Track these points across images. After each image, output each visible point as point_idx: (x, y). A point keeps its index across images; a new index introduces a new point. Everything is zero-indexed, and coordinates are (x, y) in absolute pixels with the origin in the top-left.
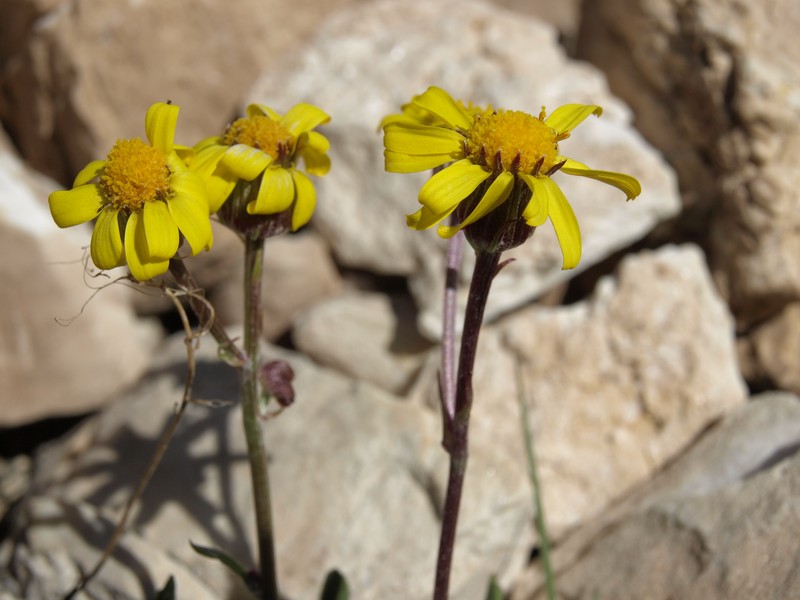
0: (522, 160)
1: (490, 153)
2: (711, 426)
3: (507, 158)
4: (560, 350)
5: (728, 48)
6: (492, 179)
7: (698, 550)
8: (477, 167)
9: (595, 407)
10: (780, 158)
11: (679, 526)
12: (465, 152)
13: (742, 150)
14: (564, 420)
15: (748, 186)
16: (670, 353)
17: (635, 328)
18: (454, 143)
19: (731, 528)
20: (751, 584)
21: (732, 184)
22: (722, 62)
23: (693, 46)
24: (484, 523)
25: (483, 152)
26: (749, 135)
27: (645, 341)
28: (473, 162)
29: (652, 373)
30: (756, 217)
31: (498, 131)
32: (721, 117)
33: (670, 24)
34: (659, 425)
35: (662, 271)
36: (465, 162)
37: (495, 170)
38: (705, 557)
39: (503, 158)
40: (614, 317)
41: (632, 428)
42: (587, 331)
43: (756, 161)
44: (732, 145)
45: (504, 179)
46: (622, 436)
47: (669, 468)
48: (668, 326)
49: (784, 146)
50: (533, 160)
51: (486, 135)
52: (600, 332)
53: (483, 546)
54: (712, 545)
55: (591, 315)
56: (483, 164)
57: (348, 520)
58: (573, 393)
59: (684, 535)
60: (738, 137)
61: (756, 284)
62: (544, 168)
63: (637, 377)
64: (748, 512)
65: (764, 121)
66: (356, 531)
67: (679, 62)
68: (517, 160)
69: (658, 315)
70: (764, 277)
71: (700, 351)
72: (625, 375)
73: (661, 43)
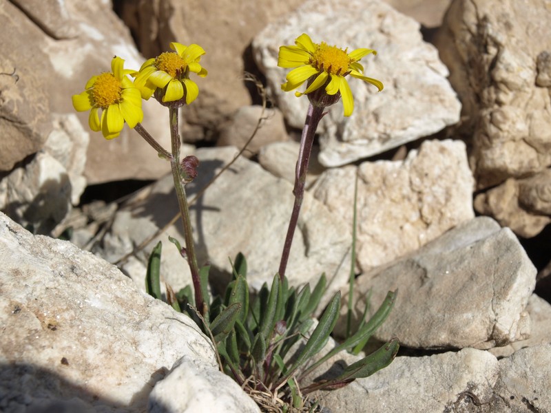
0: (332, 67)
1: (320, 63)
2: (452, 228)
3: (326, 66)
4: (384, 180)
5: (497, 45)
6: (319, 74)
7: (423, 277)
8: (314, 69)
9: (397, 211)
10: (511, 103)
11: (419, 266)
12: (311, 62)
13: (494, 96)
14: (380, 214)
15: (491, 114)
16: (439, 191)
17: (423, 175)
18: (307, 57)
19: (440, 268)
20: (441, 293)
21: (486, 113)
22: (493, 51)
23: (482, 41)
24: (325, 249)
25: (317, 63)
26: (498, 89)
27: (427, 182)
28: (313, 66)
29: (428, 199)
30: (492, 130)
31: (325, 55)
32: (487, 78)
33: (474, 29)
34: (428, 225)
35: (442, 150)
36: (309, 66)
37: (321, 71)
38: (425, 280)
39: (324, 66)
40: (414, 168)
41: (413, 224)
42: (399, 173)
43: (499, 103)
44: (489, 93)
45: (324, 75)
46: (407, 227)
47: (427, 246)
48: (440, 177)
49: (516, 97)
50: (337, 69)
51: (319, 56)
52: (406, 174)
53: (323, 261)
54: (429, 275)
55: (403, 164)
56: (317, 68)
57: (264, 240)
58: (387, 202)
59: (420, 270)
60: (492, 89)
61: (488, 164)
62: (342, 72)
63: (420, 200)
64: (449, 263)
65: (504, 82)
66: (266, 245)
67: (474, 48)
68: (330, 67)
69: (436, 171)
70: (493, 160)
71: (454, 192)
72: (415, 197)
73: (468, 37)
